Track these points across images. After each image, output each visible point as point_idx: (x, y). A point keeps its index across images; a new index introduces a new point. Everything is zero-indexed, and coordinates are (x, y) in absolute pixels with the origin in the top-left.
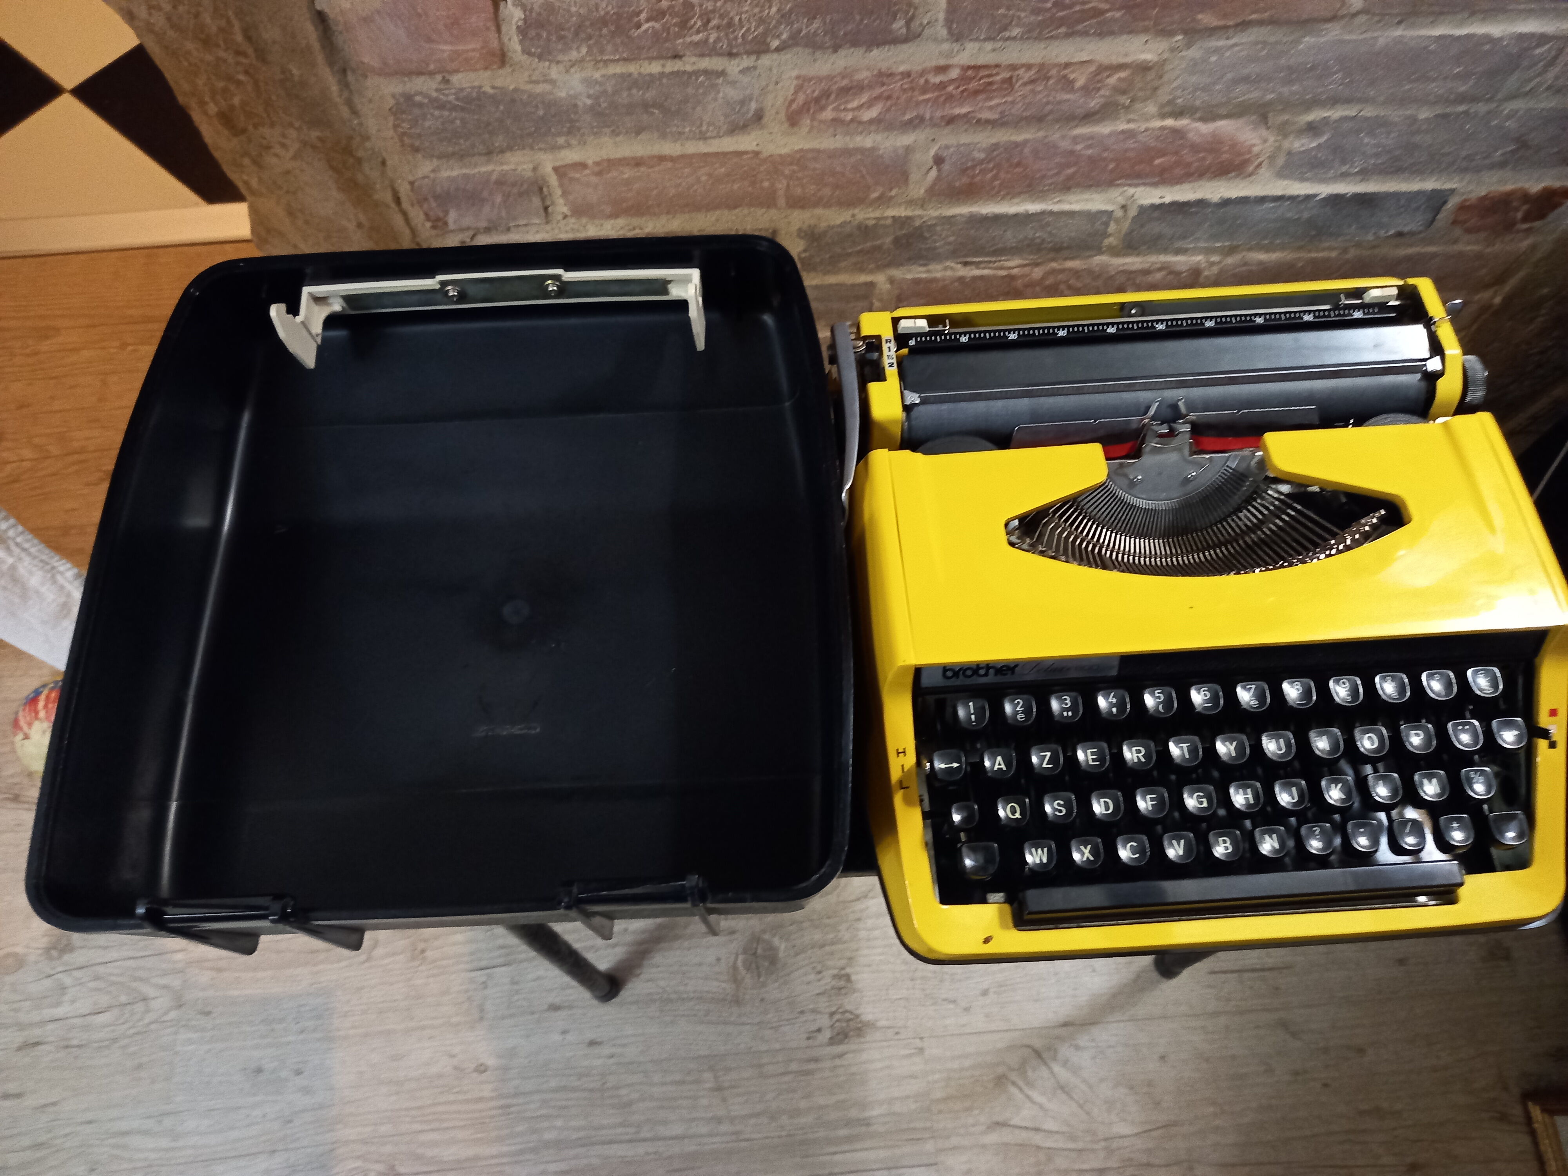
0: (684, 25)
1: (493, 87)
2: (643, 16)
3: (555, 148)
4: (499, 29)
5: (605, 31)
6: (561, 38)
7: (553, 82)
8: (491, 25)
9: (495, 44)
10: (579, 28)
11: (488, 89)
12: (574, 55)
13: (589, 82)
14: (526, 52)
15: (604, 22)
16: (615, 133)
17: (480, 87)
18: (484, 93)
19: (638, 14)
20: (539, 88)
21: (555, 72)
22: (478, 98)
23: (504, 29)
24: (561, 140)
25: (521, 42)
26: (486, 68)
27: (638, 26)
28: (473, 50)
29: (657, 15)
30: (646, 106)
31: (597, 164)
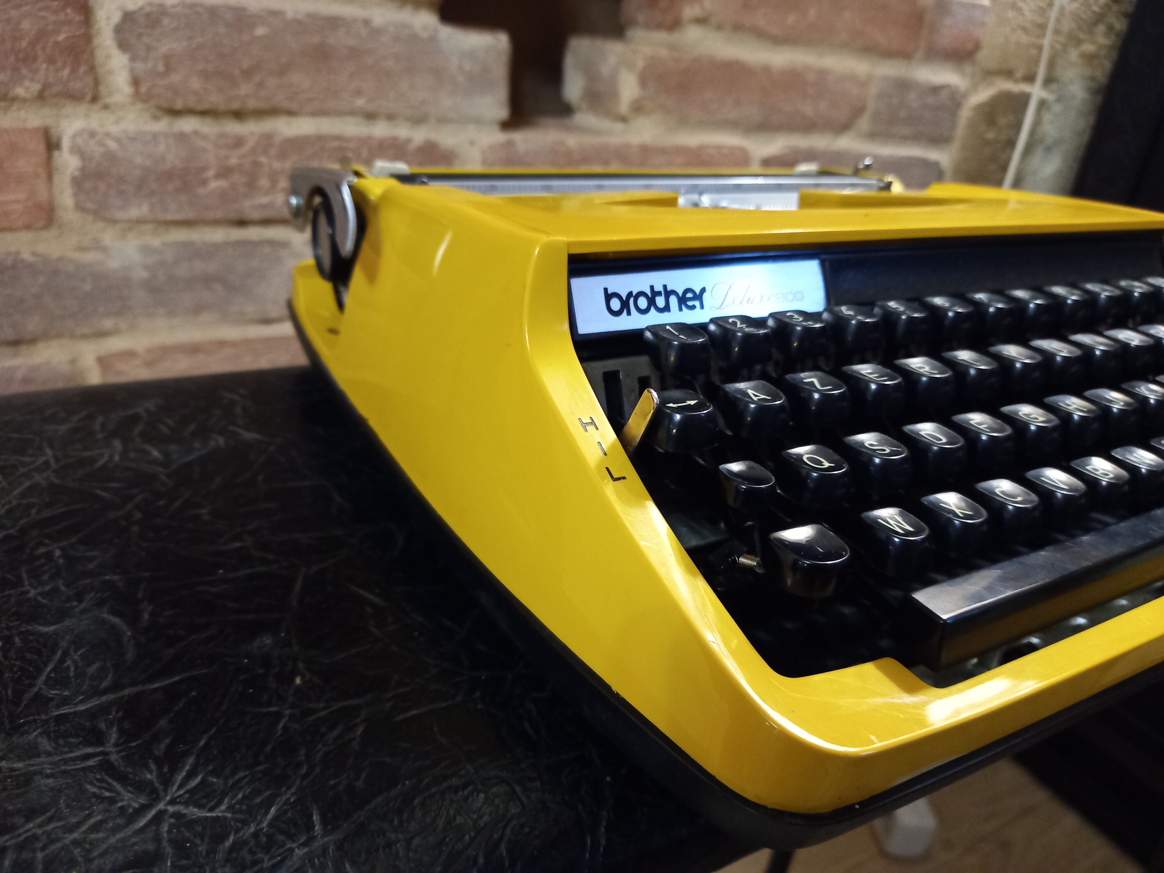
0: (251, 185)
1: (34, 254)
2: (211, 173)
3: (101, 334)
4: (50, 177)
5: (170, 187)
6: (121, 192)
7: (104, 249)
8: (41, 171)
9: (42, 195)
10: (141, 184)
11: (26, 256)
12: (134, 212)
13: (145, 250)
14: (79, 207)
15: (168, 175)
16: (171, 314)
17: (18, 253)
18: (23, 261)
19: (205, 169)
20: (89, 257)
21: (108, 237)
22: (14, 267)
23: (56, 179)
24: (108, 323)
25: (75, 195)
26: (28, 227)
27: (204, 182)
28: (17, 202)
29: (224, 172)
30: (207, 280)
31: (149, 351)
